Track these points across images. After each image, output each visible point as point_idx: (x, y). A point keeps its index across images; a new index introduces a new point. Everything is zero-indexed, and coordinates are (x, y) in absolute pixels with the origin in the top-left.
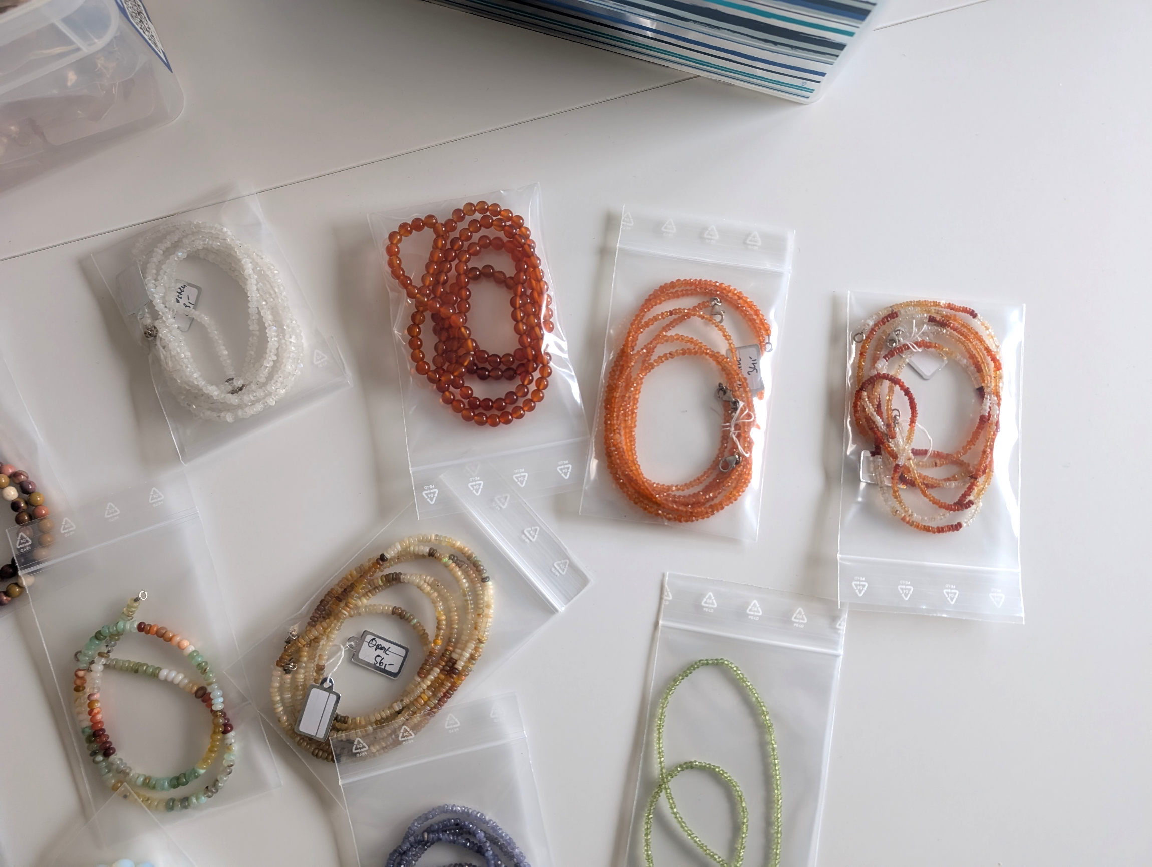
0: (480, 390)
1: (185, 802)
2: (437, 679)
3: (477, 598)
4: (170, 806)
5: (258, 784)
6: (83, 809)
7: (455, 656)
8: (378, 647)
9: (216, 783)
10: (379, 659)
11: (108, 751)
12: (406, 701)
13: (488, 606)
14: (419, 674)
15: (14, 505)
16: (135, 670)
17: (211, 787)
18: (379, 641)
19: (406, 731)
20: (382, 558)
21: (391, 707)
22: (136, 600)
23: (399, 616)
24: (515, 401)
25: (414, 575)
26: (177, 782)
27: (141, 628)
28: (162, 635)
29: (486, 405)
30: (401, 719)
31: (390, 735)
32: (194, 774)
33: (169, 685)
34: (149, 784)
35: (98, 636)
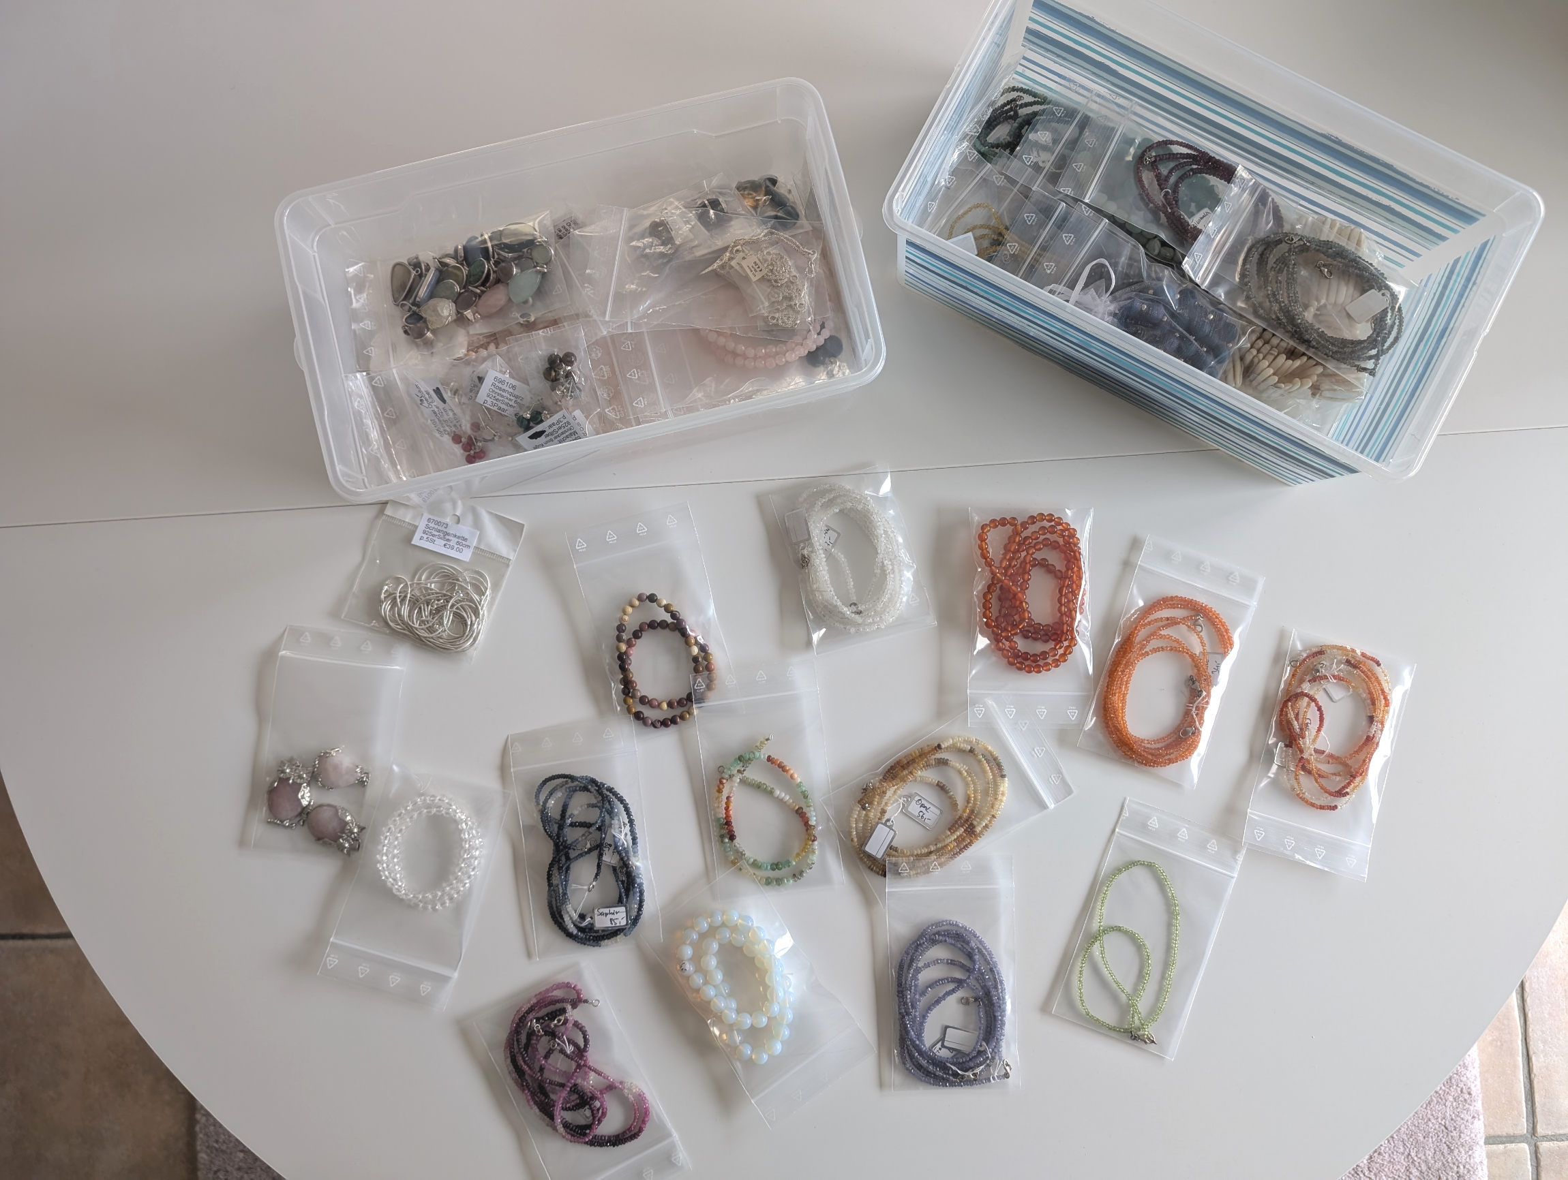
0: (1021, 644)
1: (779, 881)
2: (961, 835)
3: (996, 786)
4: (768, 882)
5: (826, 879)
6: (708, 872)
7: (975, 823)
8: (922, 806)
9: (801, 873)
10: (921, 814)
11: (732, 837)
12: (939, 845)
13: (1003, 794)
14: (950, 829)
15: (695, 659)
16: (758, 787)
17: (797, 875)
18: (923, 802)
19: (935, 865)
20: (939, 746)
21: (927, 846)
22: (767, 740)
23: (941, 788)
24: (1046, 658)
25: (955, 761)
26: (775, 866)
27: (769, 759)
28: (782, 767)
29: (1025, 656)
30: (933, 857)
31: (924, 866)
32: (788, 863)
33: (780, 801)
34: (755, 865)
35: (740, 758)
